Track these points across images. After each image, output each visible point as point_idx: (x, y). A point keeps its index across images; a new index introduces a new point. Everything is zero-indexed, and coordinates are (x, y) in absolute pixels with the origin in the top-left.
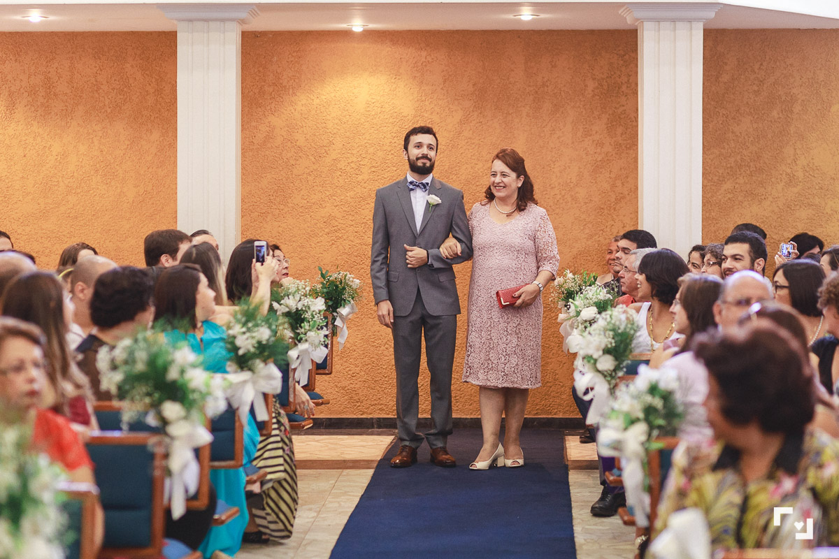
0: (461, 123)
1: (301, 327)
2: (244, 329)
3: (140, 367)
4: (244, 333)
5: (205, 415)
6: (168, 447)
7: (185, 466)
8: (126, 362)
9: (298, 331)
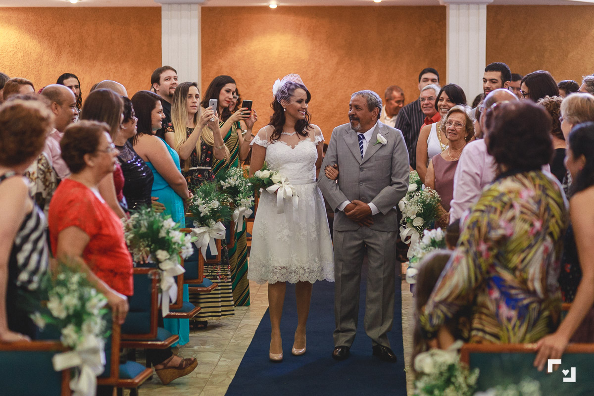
0: (337, 64)
1: (238, 197)
2: (204, 201)
3: (143, 230)
4: (204, 204)
5: (181, 257)
6: (159, 275)
7: (170, 287)
8: (135, 227)
9: (236, 199)
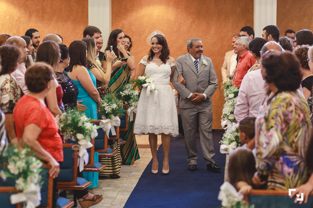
0: (191, 23)
1: (130, 101)
2: (108, 104)
3: (69, 122)
4: (108, 106)
5: (91, 137)
6: (78, 148)
7: (84, 155)
8: (64, 120)
9: (129, 102)
